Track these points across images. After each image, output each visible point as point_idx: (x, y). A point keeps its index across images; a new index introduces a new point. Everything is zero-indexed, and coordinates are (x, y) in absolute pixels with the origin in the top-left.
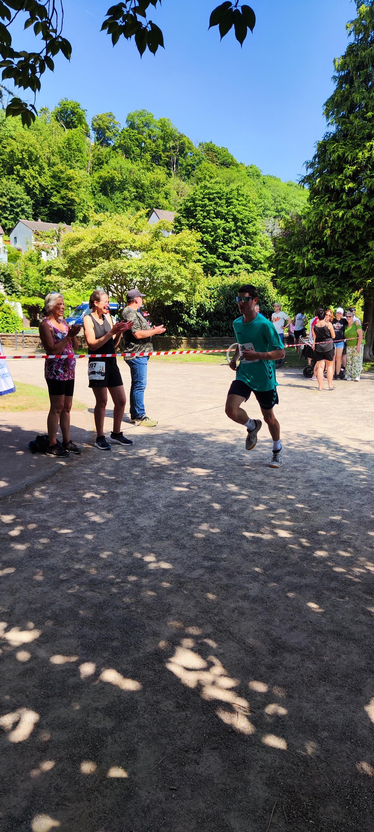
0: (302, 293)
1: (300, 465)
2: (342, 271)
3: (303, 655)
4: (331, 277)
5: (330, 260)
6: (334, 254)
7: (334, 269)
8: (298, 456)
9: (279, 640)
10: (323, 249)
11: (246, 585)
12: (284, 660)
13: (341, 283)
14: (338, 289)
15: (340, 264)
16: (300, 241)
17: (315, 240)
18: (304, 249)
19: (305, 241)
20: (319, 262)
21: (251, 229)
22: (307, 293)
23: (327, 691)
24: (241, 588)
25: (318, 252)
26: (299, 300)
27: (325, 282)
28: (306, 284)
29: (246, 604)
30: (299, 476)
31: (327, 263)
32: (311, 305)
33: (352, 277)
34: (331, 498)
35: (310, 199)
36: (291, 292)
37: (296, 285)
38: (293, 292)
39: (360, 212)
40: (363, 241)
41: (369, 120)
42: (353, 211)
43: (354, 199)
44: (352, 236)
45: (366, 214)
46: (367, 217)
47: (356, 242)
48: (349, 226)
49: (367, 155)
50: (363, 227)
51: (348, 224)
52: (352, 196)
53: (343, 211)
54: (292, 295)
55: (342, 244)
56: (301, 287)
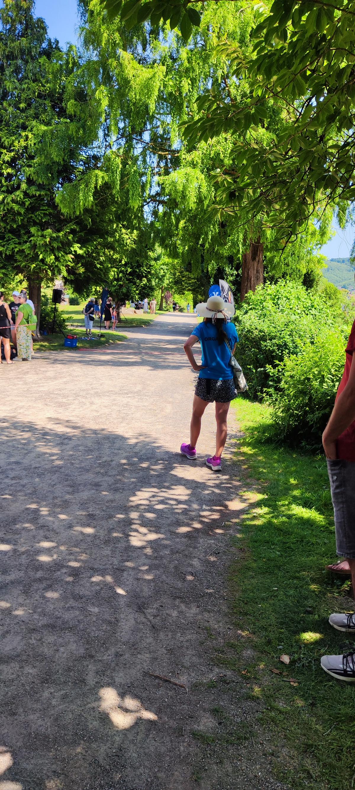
2: (6, 254)
13: (5, 265)
15: (3, 246)
33: (16, 261)
39: (20, 198)
40: (25, 227)
41: (23, 111)
42: (13, 196)
43: (13, 185)
44: (14, 221)
45: (26, 201)
46: (27, 204)
47: (18, 226)
48: (10, 211)
49: (23, 144)
50: (24, 213)
51: (9, 208)
52: (10, 181)
53: (3, 195)
55: (4, 228)
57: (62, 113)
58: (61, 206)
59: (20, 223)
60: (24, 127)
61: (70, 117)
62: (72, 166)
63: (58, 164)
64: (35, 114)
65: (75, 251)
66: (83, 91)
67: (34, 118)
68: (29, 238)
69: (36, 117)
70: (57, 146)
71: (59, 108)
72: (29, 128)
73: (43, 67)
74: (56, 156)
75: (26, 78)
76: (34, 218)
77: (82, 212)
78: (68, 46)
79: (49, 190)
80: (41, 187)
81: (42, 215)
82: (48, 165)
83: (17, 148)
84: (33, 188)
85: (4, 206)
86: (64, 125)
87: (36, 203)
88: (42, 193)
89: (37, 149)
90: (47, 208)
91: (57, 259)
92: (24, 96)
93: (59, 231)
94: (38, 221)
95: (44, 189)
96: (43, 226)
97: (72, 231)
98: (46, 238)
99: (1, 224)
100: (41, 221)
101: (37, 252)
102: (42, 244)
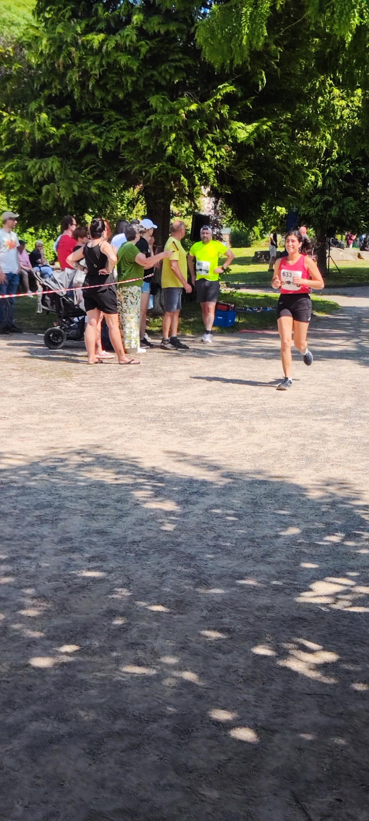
0: (33, 191)
1: (48, 511)
2: (104, 150)
4: (85, 161)
5: (82, 129)
6: (88, 118)
7: (89, 144)
8: (43, 496)
10: (68, 107)
13: (103, 172)
14: (99, 182)
15: (100, 135)
16: (22, 91)
17: (51, 88)
18: (33, 106)
19: (32, 91)
20: (62, 131)
22: (44, 191)
25: (57, 112)
26: (28, 202)
27: (75, 169)
28: (40, 173)
30: (46, 533)
31: (75, 134)
33: (123, 162)
36: (12, 187)
37: (20, 174)
38: (16, 188)
39: (131, 41)
40: (139, 96)
42: (118, 38)
44: (119, 85)
45: (142, 46)
46: (144, 51)
47: (127, 95)
48: (113, 66)
50: (138, 69)
51: (111, 62)
53: (102, 36)
54: (12, 194)
55: (102, 100)
56: (29, 179)
58: (206, 50)
59: (130, 89)
65: (234, 137)
68: (147, 116)
76: (157, 77)
77: (246, 58)
81: (172, 71)
84: (155, 20)
85: (102, 58)
87: (161, 48)
90: (181, 56)
91: (199, 153)
93: (203, 100)
94: (164, 83)
96: (173, 92)
97: (229, 99)
98: (178, 115)
99: (97, 93)
100: (170, 81)
101: (162, 145)
102: (171, 127)
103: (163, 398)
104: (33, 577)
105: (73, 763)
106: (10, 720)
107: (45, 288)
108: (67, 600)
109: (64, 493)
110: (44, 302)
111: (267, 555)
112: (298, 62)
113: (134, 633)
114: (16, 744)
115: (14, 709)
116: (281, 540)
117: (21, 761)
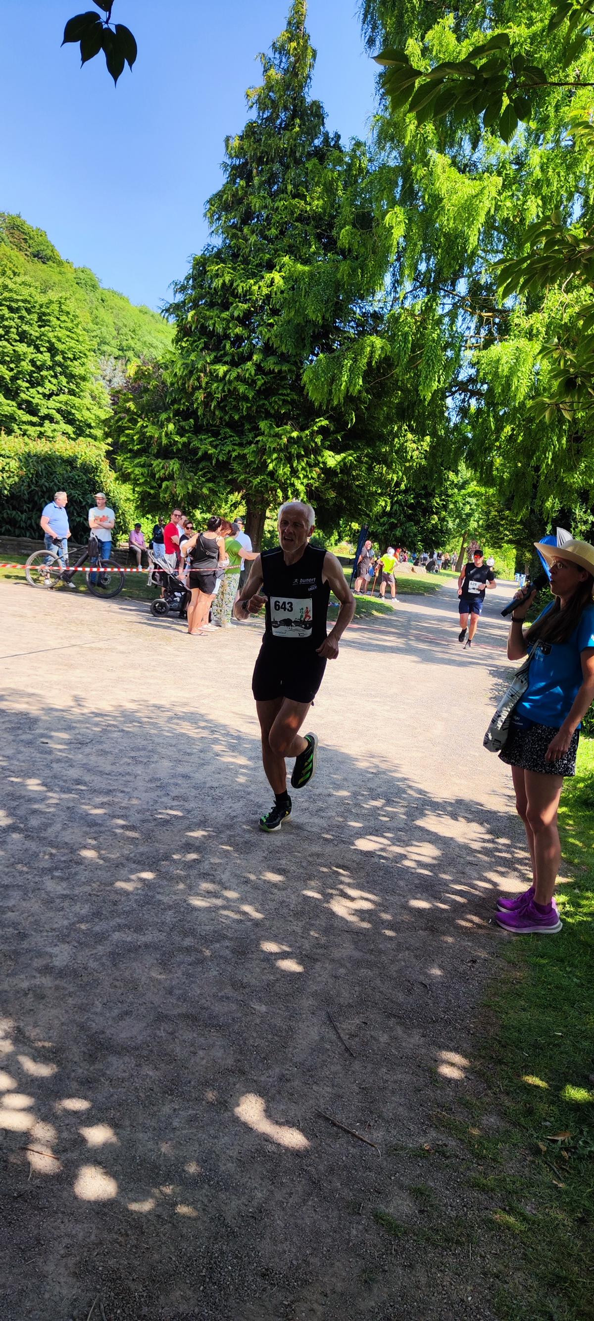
0: (155, 485)
1: (142, 753)
2: (217, 459)
3: (140, 1056)
4: (200, 466)
5: (201, 440)
6: (207, 431)
7: (205, 453)
9: (101, 1036)
10: (192, 420)
11: (49, 949)
12: (107, 1068)
13: (215, 477)
14: (210, 485)
15: (216, 447)
16: (156, 403)
17: (180, 404)
18: (163, 416)
19: (164, 404)
20: (185, 439)
21: (78, 370)
22: (164, 484)
23: (175, 1110)
24: (40, 954)
25: (182, 423)
26: (150, 494)
27: (192, 471)
28: (163, 471)
29: (47, 981)
31: (195, 443)
32: (167, 504)
33: (231, 471)
34: (188, 806)
35: (177, 340)
36: (138, 480)
37: (145, 470)
38: (141, 481)
39: (250, 374)
40: (251, 419)
41: (270, 241)
42: (239, 370)
43: (242, 353)
44: (236, 408)
45: (258, 379)
46: (259, 383)
47: (242, 417)
48: (233, 393)
49: (265, 291)
50: (253, 397)
51: (232, 389)
52: (239, 347)
53: (225, 368)
54: (138, 485)
55: (221, 418)
56: (153, 475)
57: (330, 245)
58: (310, 388)
59: (245, 413)
60: (270, 267)
61: (342, 252)
62: (337, 328)
63: (315, 324)
64: (289, 246)
65: (324, 463)
66: (369, 213)
67: (287, 252)
68: (256, 437)
69: (291, 250)
70: (315, 296)
71: (328, 237)
72: (278, 268)
73: (311, 175)
74: (314, 313)
75: (284, 191)
76: (268, 406)
77: (342, 400)
78: (353, 142)
79: (295, 363)
80: (283, 358)
81: (281, 403)
82: (298, 324)
83: (254, 298)
84: (271, 360)
85: (225, 385)
86: (331, 263)
87: (273, 383)
88: (285, 368)
89: (285, 299)
90: (289, 391)
91: (294, 472)
92: (276, 218)
93: (302, 429)
94: (272, 412)
95: (288, 362)
96: (280, 420)
97: (323, 430)
98: (281, 439)
99: (217, 413)
100: (278, 411)
101: (265, 460)
102: (274, 448)
103: (245, 669)
104: (125, 808)
105: (146, 970)
106: (97, 929)
107: (156, 566)
108: (153, 831)
109: (157, 740)
110: (154, 578)
111: (321, 810)
112: (382, 409)
113: (206, 866)
114: (100, 949)
115: (101, 920)
116: (332, 798)
117: (103, 964)
